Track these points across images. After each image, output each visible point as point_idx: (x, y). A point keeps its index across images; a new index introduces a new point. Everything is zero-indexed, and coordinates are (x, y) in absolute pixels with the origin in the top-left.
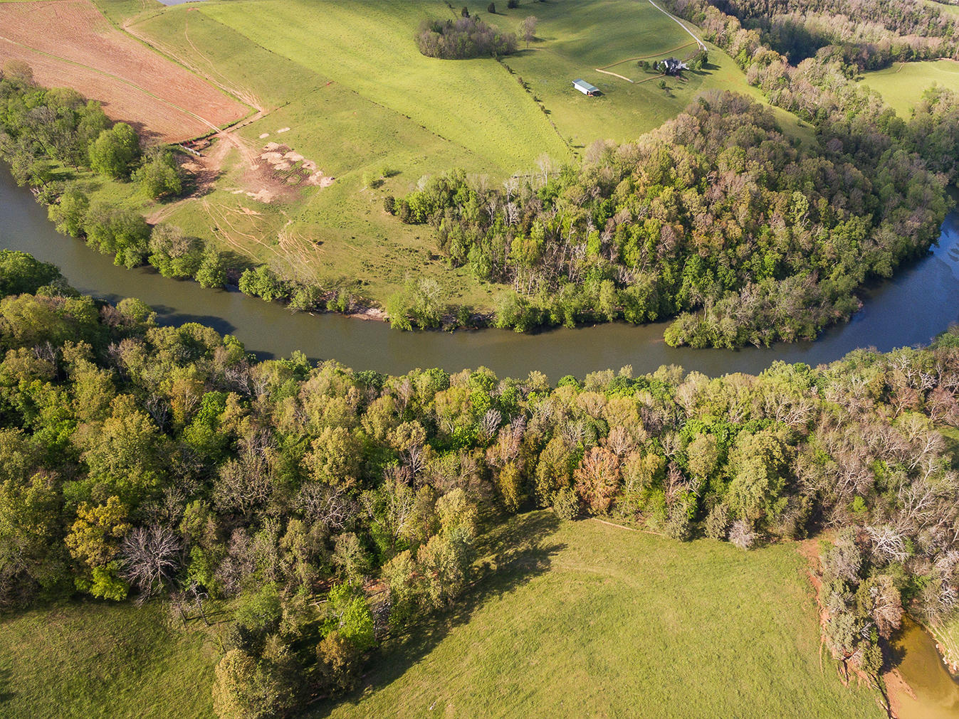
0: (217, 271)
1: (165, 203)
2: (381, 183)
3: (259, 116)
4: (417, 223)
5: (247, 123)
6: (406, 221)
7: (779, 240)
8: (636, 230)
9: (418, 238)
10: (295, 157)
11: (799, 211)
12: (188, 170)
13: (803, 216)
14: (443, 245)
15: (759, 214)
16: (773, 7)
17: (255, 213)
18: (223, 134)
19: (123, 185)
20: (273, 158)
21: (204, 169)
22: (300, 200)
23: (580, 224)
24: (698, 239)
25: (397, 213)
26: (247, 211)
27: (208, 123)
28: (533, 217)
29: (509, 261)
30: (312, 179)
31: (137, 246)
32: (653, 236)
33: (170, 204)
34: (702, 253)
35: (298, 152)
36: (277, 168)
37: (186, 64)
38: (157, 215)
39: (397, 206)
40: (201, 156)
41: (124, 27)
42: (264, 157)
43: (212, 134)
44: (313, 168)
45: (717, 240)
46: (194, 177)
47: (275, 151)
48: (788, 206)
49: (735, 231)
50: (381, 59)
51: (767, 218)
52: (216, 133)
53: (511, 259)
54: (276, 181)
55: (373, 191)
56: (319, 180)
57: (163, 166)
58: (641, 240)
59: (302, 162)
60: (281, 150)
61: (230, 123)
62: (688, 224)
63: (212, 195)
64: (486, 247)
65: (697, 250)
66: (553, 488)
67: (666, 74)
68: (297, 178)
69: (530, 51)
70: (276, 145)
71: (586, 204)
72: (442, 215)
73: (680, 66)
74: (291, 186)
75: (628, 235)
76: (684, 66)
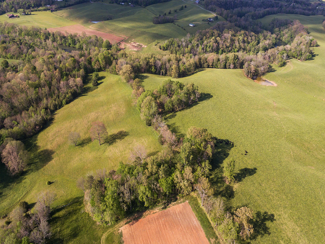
2: (157, 45)
3: (127, 39)
4: (166, 50)
5: (125, 40)
6: (164, 50)
7: (237, 46)
8: (208, 45)
9: (166, 53)
10: (138, 44)
11: (241, 40)
13: (242, 42)
15: (232, 42)
17: (135, 52)
18: (121, 42)
21: (121, 48)
22: (142, 50)
23: (198, 45)
24: (221, 46)
25: (162, 49)
26: (133, 52)
28: (188, 45)
30: (143, 46)
32: (212, 46)
34: (222, 49)
37: (107, 32)
39: (162, 47)
41: (90, 28)
43: (119, 43)
44: (142, 44)
45: (224, 47)
48: (238, 39)
49: (228, 45)
51: (234, 43)
54: (136, 47)
55: (156, 46)
56: (144, 46)
58: (210, 47)
59: (140, 44)
60: (135, 43)
61: (122, 40)
62: (218, 43)
64: (180, 51)
65: (221, 48)
66: (204, 63)
67: (209, 22)
68: (140, 47)
69: (177, 21)
70: (133, 43)
71: (198, 41)
72: (171, 47)
73: (212, 20)
74: (139, 48)
75: (207, 46)
76: (213, 20)
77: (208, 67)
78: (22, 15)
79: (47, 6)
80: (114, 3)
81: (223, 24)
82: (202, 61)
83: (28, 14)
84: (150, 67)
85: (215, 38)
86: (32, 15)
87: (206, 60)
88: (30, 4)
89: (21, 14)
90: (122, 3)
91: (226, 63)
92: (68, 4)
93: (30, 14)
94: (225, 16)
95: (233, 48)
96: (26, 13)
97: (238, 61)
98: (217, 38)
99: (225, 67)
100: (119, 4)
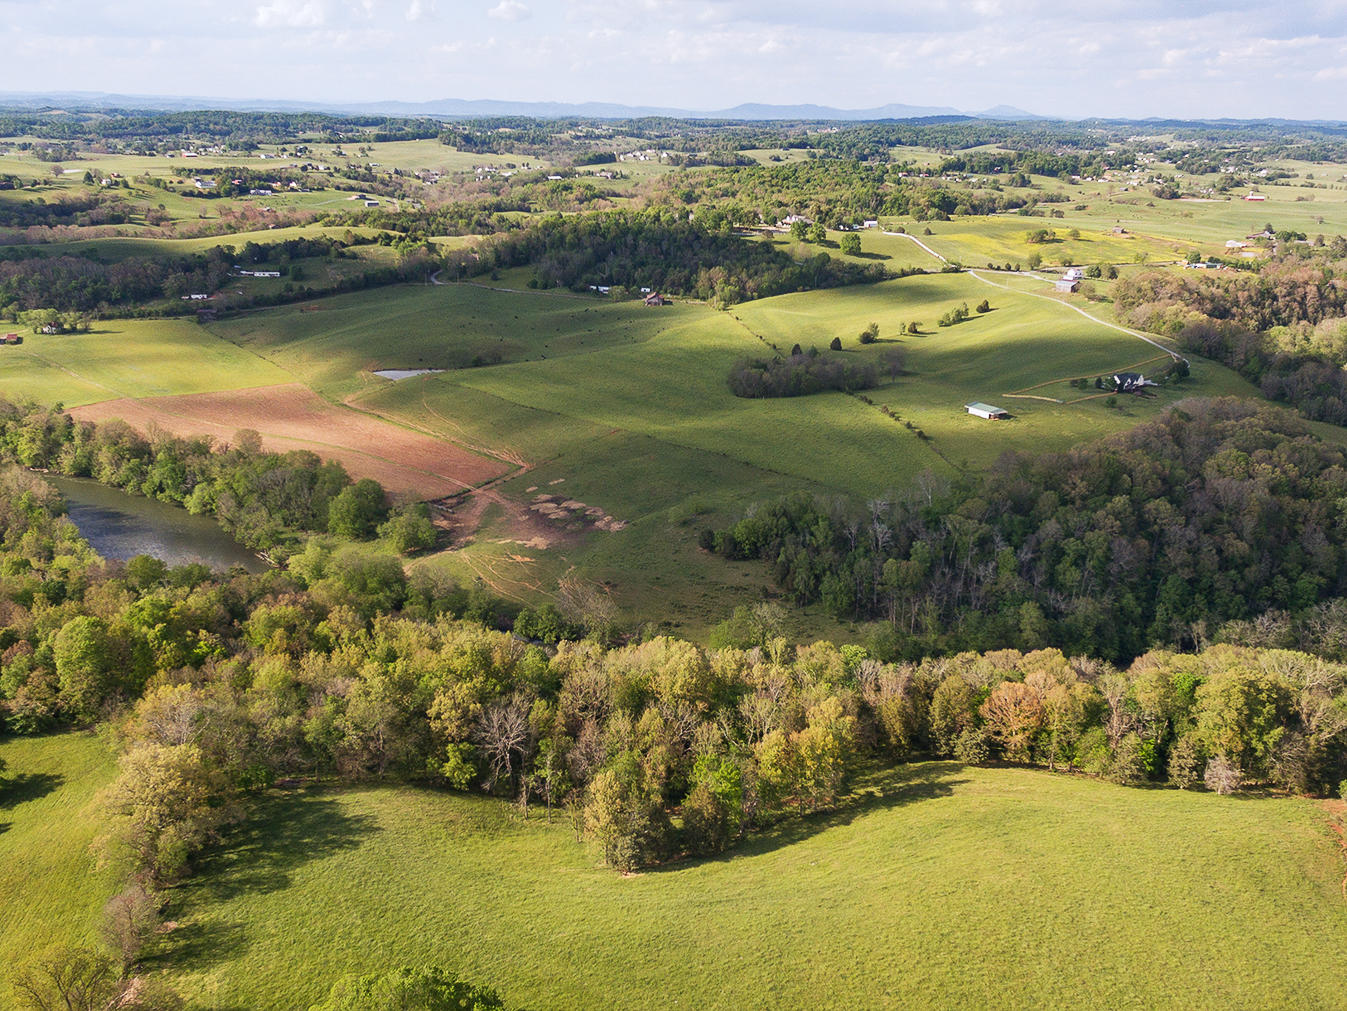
0: (487, 613)
1: (414, 558)
2: (693, 521)
3: (523, 471)
4: (745, 558)
5: (508, 479)
6: (730, 557)
8: (1071, 545)
9: (747, 575)
10: (575, 505)
12: (439, 527)
14: (784, 578)
15: (1280, 529)
16: (1317, 311)
17: (528, 559)
18: (479, 491)
19: (362, 545)
20: (547, 508)
21: (458, 525)
22: (584, 546)
23: (984, 543)
24: (1175, 555)
25: (717, 549)
26: (519, 558)
27: (459, 483)
29: (880, 587)
30: (599, 524)
31: (392, 591)
32: (1099, 553)
33: (421, 558)
34: (1184, 574)
35: (577, 501)
36: (553, 517)
37: (426, 430)
38: (409, 567)
39: (718, 540)
40: (453, 513)
41: (346, 402)
42: (533, 508)
43: (465, 492)
44: (599, 514)
45: (1209, 559)
46: (446, 533)
47: (547, 501)
49: (1240, 548)
50: (681, 405)
51: (1294, 534)
52: (470, 491)
53: (882, 585)
54: (553, 529)
55: (682, 531)
56: (608, 524)
57: (415, 516)
58: (1082, 558)
59: (584, 510)
60: (556, 500)
61: (486, 480)
62: (1157, 538)
63: (471, 547)
64: (845, 574)
65: (1174, 570)
66: (953, 729)
67: (1118, 392)
68: (579, 525)
69: (898, 384)
70: (549, 497)
71: (991, 520)
72: (782, 544)
73: (1141, 382)
74: (573, 532)
75: (1059, 553)
76: (1149, 382)
77: (994, 755)
78: (43, 333)
79: (193, 296)
80: (555, 285)
81: (1219, 415)
82: (936, 708)
83: (73, 331)
84: (432, 743)
85: (1137, 504)
86: (94, 332)
87: (974, 707)
88: (105, 290)
89: (39, 330)
90: (601, 289)
91: (1171, 737)
92: (301, 288)
93: (86, 331)
94: (1247, 362)
95: (1284, 573)
96: (66, 326)
97: (1286, 738)
98: (1151, 505)
99: (1155, 773)
100: (585, 290)
